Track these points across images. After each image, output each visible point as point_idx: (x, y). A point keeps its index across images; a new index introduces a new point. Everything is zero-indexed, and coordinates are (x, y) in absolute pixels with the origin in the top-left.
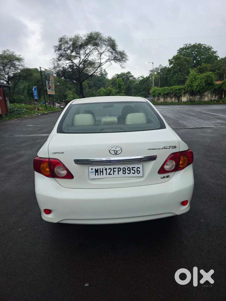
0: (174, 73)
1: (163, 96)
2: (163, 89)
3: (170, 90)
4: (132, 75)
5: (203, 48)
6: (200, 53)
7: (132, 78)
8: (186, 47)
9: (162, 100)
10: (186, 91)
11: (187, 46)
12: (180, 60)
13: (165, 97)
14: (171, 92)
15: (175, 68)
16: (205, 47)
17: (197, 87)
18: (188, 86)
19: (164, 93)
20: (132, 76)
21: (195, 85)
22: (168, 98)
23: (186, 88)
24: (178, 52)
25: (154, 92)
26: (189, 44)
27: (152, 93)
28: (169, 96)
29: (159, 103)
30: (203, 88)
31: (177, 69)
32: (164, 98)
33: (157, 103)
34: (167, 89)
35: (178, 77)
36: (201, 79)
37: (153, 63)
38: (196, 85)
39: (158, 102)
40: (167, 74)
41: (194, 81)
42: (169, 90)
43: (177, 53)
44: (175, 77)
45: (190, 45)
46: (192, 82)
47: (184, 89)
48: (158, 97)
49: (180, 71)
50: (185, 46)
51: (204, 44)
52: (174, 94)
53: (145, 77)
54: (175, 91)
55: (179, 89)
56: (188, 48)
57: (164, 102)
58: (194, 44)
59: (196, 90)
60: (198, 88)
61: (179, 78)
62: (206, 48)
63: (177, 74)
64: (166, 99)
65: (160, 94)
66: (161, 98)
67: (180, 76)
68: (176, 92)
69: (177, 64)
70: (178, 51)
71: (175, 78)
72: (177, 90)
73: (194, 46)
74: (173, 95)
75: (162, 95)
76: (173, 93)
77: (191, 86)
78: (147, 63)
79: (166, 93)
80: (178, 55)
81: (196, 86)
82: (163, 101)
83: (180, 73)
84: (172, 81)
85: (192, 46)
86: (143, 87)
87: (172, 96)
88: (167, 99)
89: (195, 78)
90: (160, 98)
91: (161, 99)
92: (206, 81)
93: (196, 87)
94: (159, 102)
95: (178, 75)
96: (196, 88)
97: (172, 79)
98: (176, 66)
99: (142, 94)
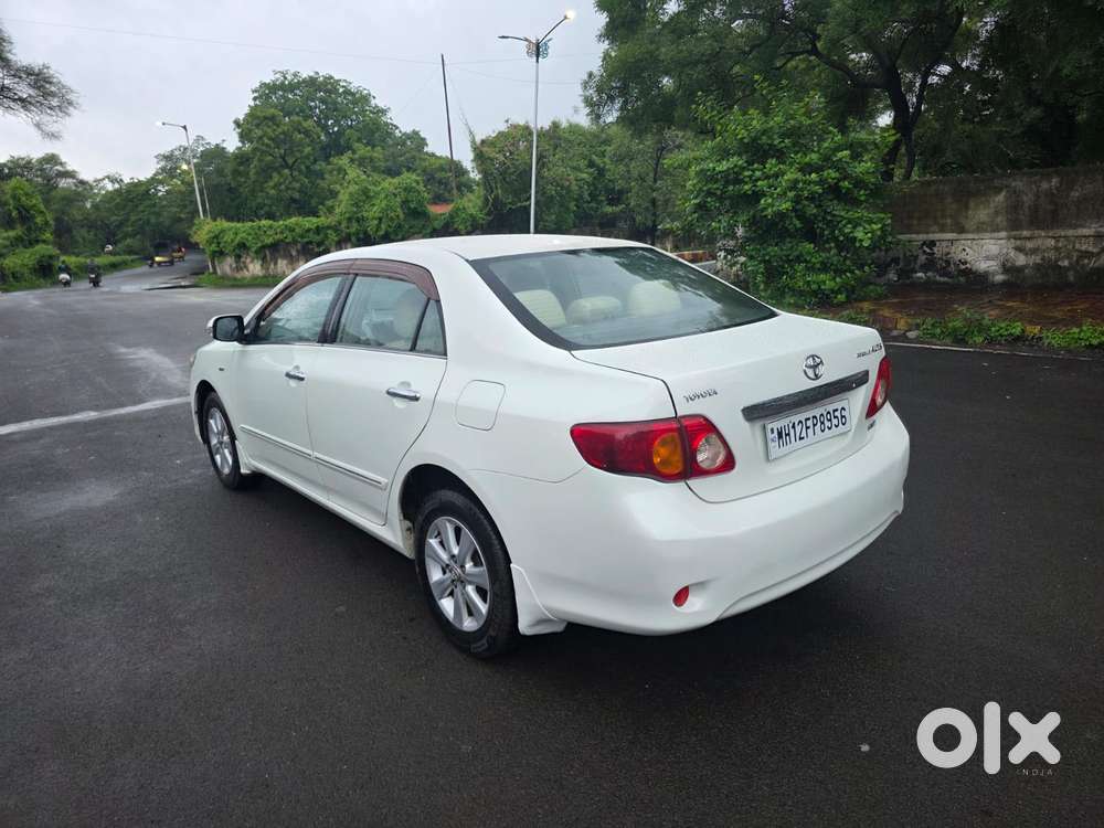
0: (266, 172)
1: (256, 252)
2: (251, 228)
3: (282, 233)
4: (69, 168)
5: (344, 92)
6: (333, 109)
7: (70, 180)
8: (283, 83)
9: (255, 268)
10: (344, 235)
11: (286, 78)
12: (278, 126)
13: (268, 258)
14: (287, 240)
15: (263, 152)
16: (347, 92)
17: (380, 223)
18: (349, 219)
19: (259, 245)
20: (70, 174)
21: (371, 214)
22: (279, 261)
23: (343, 226)
24: (256, 95)
25: (216, 237)
26: (292, 72)
27: (210, 242)
28: (282, 252)
29: (246, 282)
30: (400, 226)
31: (275, 157)
32: (264, 259)
33: (235, 279)
34: (271, 227)
35: (283, 187)
36: (386, 196)
37: (185, 127)
38: (376, 215)
39: (238, 276)
40: (236, 173)
41: (364, 202)
42: (278, 230)
43: (255, 99)
44: (271, 184)
45: (295, 75)
46: (356, 205)
47: (336, 228)
48: (238, 257)
49: (287, 166)
50: (278, 76)
51: (345, 81)
52: (299, 246)
53: (127, 180)
54: (302, 237)
55: (318, 230)
56: (292, 87)
57: (265, 277)
58: (312, 74)
59: (377, 230)
60: (383, 226)
61: (288, 188)
62: (353, 94)
63: (275, 174)
64: (272, 266)
65: (243, 246)
66: (252, 262)
67: (290, 183)
68: (305, 240)
69: (270, 139)
70: (254, 91)
71: (273, 188)
72: (309, 230)
73: (312, 82)
74: (298, 251)
75: (253, 249)
76: (295, 242)
77: (358, 220)
78: (159, 124)
79: (269, 241)
80: (256, 105)
81: (374, 218)
82: (260, 274)
83: (286, 171)
84: (260, 200)
85: (304, 81)
86: (133, 218)
87: (294, 253)
88: (276, 264)
89: (365, 192)
90: (244, 263)
91: (251, 267)
92: (405, 203)
93: (376, 222)
94: (244, 278)
95: (282, 180)
96: (378, 227)
97: (262, 191)
98: (267, 145)
99: (128, 246)
